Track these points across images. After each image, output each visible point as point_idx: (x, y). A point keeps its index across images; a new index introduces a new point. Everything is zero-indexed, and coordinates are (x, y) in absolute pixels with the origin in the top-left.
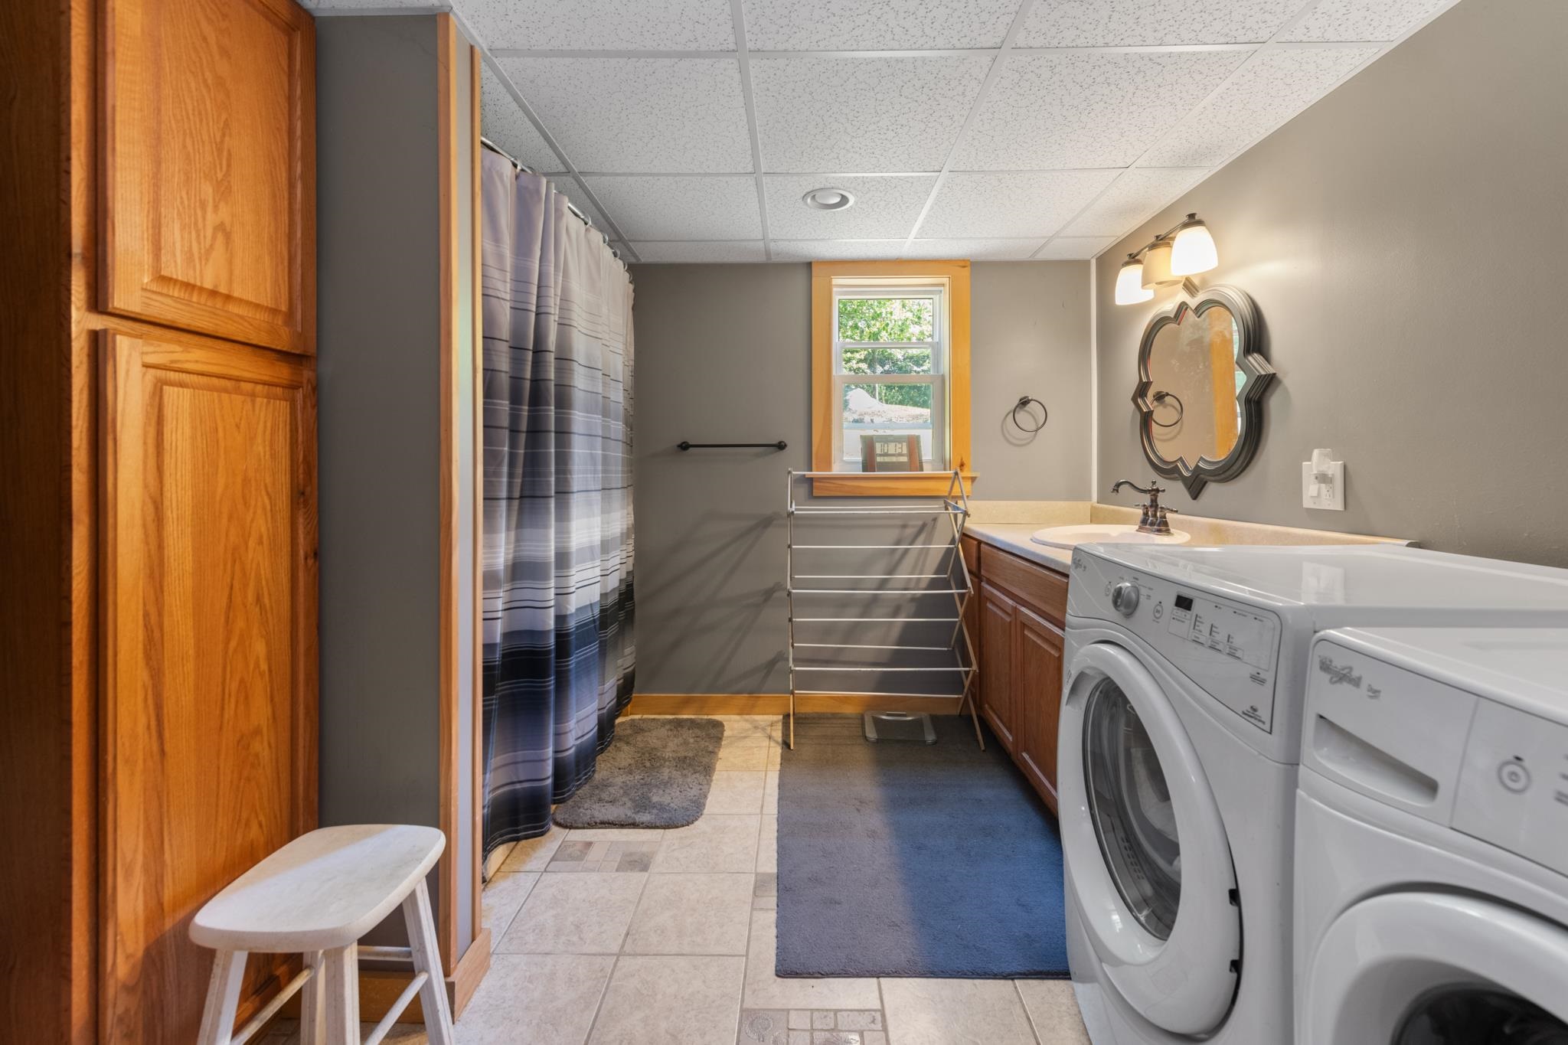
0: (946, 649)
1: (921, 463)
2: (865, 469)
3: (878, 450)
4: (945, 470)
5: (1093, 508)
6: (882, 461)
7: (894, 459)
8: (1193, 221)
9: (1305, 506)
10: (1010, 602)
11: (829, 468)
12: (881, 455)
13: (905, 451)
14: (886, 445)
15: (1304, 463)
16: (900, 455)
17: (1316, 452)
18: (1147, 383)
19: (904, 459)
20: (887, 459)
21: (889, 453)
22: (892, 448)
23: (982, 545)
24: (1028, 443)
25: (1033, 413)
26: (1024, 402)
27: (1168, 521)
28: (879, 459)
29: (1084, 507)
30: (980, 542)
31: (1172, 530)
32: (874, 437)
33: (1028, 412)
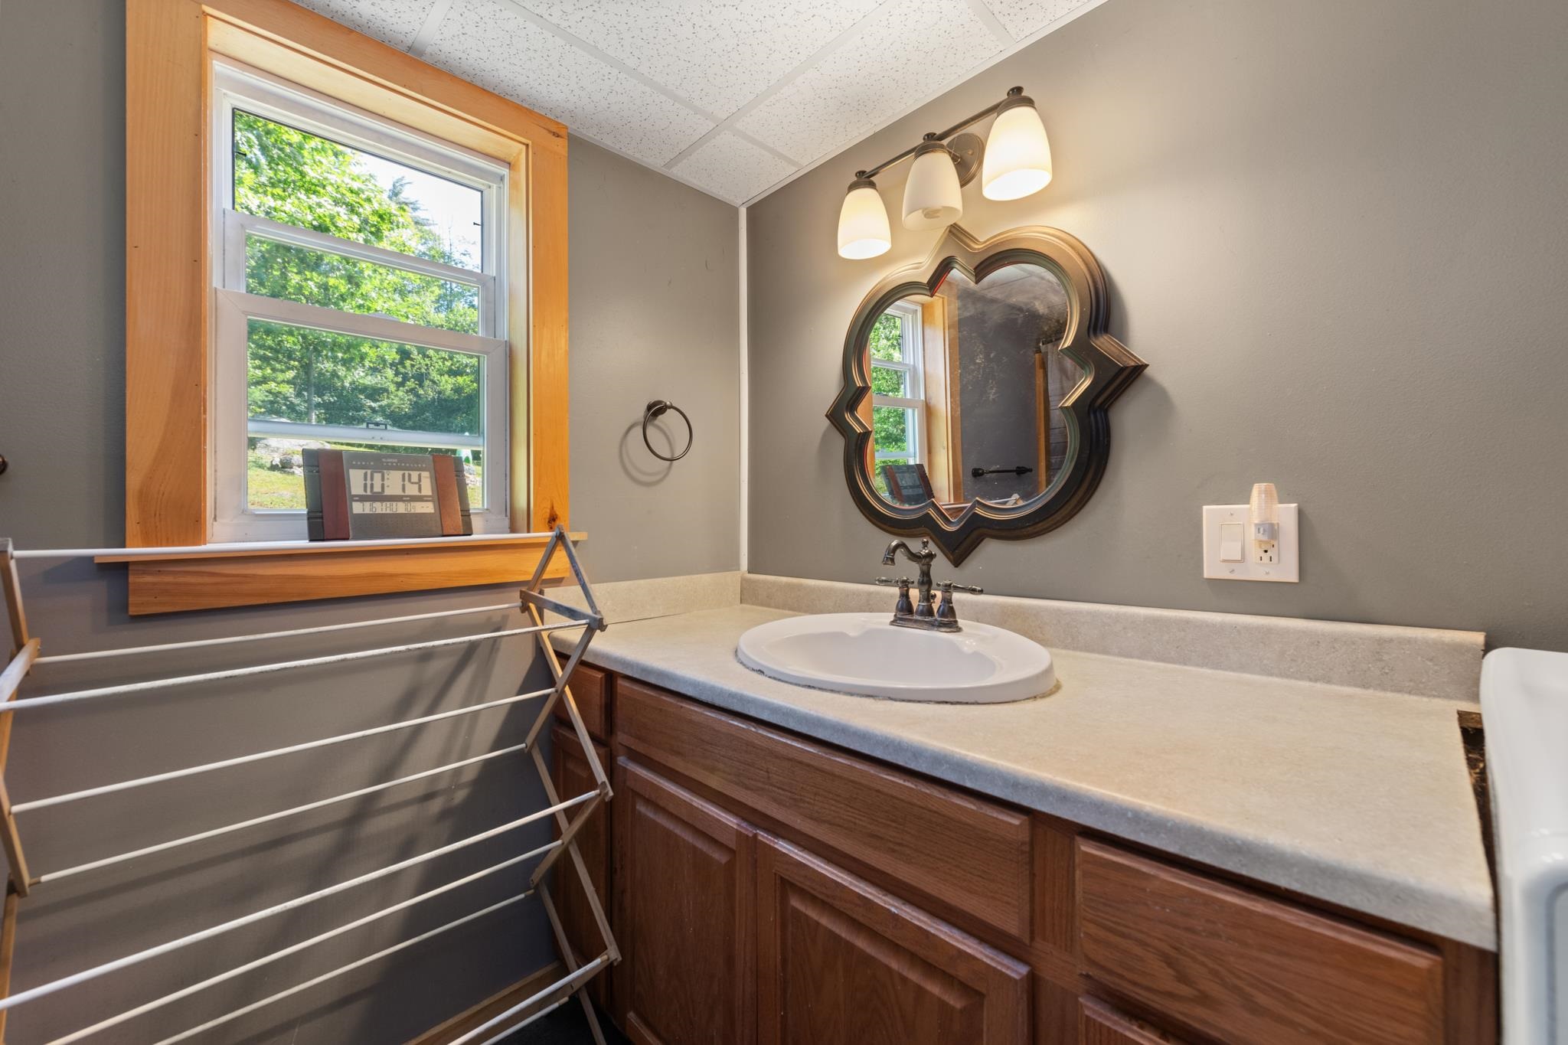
0: (522, 896)
1: (466, 514)
2: (316, 532)
3: (356, 481)
4: (513, 530)
5: (744, 580)
6: (367, 511)
7: (401, 508)
8: (1017, 97)
9: (1206, 575)
10: (731, 821)
11: (197, 535)
12: (362, 499)
13: (427, 489)
14: (377, 476)
15: (1205, 507)
16: (420, 499)
17: (1256, 489)
18: (863, 387)
19: (428, 508)
20: (380, 508)
21: (387, 492)
22: (393, 482)
23: (620, 682)
24: (661, 480)
25: (665, 429)
26: (656, 410)
27: (955, 608)
28: (358, 508)
29: (731, 580)
30: (610, 677)
31: (961, 622)
32: (343, 453)
33: (658, 428)
